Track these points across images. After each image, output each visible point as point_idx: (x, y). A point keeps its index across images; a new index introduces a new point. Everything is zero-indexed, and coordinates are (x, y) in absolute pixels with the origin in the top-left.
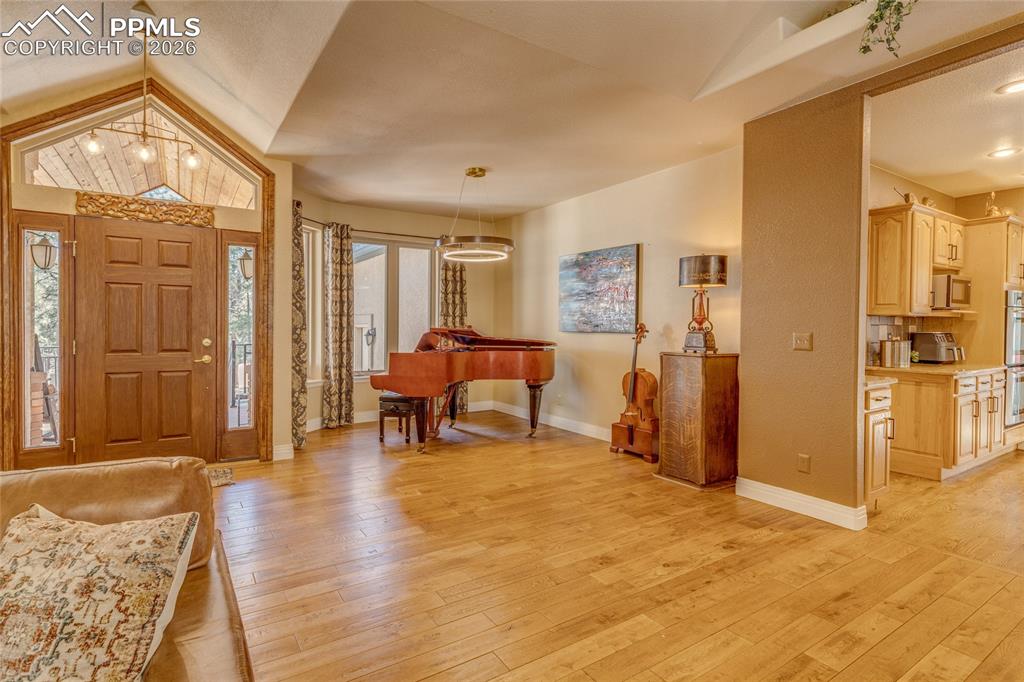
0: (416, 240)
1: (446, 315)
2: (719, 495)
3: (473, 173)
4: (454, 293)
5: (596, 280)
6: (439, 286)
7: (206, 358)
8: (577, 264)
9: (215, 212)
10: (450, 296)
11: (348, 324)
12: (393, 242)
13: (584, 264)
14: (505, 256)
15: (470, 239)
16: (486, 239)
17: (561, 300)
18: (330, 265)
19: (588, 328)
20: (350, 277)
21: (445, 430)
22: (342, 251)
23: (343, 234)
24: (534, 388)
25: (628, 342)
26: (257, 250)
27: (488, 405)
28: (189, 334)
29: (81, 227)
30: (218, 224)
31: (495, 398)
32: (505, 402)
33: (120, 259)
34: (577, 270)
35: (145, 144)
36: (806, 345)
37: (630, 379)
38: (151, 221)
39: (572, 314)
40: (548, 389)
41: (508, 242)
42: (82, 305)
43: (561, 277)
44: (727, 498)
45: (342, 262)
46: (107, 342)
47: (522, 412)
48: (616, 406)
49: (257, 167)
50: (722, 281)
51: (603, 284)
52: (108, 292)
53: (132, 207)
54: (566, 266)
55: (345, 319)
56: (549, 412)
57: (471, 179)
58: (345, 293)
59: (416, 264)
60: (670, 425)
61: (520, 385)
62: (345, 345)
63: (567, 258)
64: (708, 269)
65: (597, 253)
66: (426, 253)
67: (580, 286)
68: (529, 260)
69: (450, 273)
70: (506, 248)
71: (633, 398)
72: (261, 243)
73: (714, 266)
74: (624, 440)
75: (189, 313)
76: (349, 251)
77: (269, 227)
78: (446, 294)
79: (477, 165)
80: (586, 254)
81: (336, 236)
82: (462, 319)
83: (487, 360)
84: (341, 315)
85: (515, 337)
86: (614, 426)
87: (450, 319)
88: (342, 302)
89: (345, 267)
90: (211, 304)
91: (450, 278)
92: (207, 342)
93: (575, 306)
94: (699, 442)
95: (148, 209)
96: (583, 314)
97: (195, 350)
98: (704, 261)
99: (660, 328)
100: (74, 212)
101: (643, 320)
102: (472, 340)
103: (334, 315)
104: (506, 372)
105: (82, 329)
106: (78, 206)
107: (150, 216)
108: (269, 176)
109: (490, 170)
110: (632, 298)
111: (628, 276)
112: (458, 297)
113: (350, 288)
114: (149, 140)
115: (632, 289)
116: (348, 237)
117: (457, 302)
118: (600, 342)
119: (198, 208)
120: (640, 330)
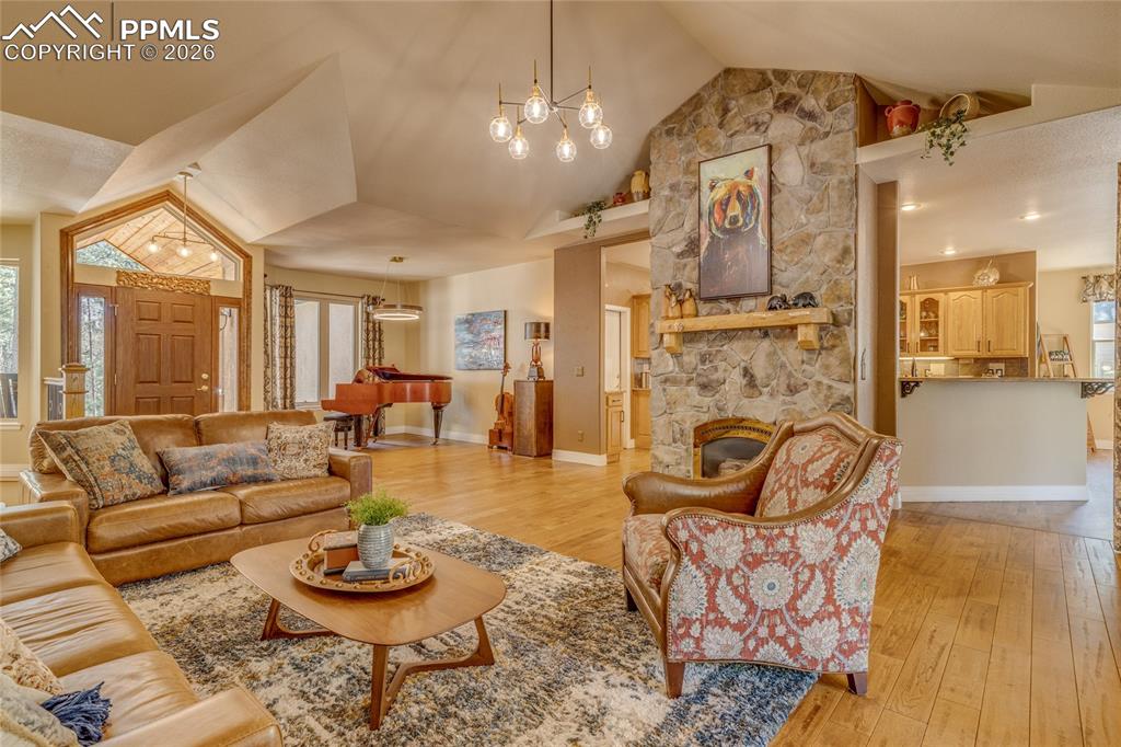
0: (342, 298)
1: (368, 358)
2: (544, 461)
3: (395, 260)
4: (374, 340)
5: (480, 333)
6: (361, 335)
7: (205, 388)
8: (467, 321)
9: (211, 284)
10: (371, 343)
11: (291, 364)
12: (325, 299)
13: (470, 322)
14: (417, 317)
15: (394, 306)
16: (405, 307)
17: (456, 347)
18: (278, 318)
19: (475, 367)
20: (292, 327)
21: (371, 444)
22: (286, 307)
23: (287, 294)
24: (437, 408)
25: (499, 374)
26: (240, 311)
27: (401, 429)
28: (193, 371)
29: (120, 295)
30: (213, 293)
31: (406, 424)
32: (413, 425)
33: (146, 317)
34: (467, 325)
35: (185, 245)
36: (580, 373)
37: (500, 399)
38: (167, 291)
39: (464, 357)
40: (446, 410)
41: (420, 309)
42: (120, 350)
43: (456, 330)
44: (548, 461)
45: (286, 316)
46: (137, 376)
47: (428, 432)
48: (491, 418)
49: (240, 251)
50: (547, 337)
51: (484, 336)
52: (138, 340)
53: (155, 281)
54: (460, 322)
55: (288, 360)
56: (449, 429)
57: (394, 263)
58: (288, 340)
59: (343, 317)
60: (519, 424)
61: (427, 406)
62: (288, 381)
63: (461, 317)
64: (540, 330)
65: (480, 314)
66: (351, 307)
67: (469, 337)
68: (433, 316)
69: (371, 325)
70: (417, 312)
71: (501, 412)
72: (242, 305)
73: (543, 328)
74: (496, 439)
75: (193, 355)
76: (292, 307)
77: (248, 292)
78: (368, 341)
79: (397, 256)
80: (473, 315)
81: (281, 295)
82: (380, 361)
83: (404, 390)
84: (286, 357)
85: (423, 373)
86: (491, 431)
87: (371, 361)
88: (286, 347)
89: (288, 320)
90: (208, 347)
91: (371, 328)
92: (205, 376)
93: (465, 351)
94: (533, 432)
95: (164, 282)
96: (471, 357)
97: (197, 382)
98: (538, 325)
99: (518, 365)
100: (116, 285)
101: (508, 361)
102: (393, 375)
103: (281, 357)
104: (417, 397)
105: (120, 367)
106: (118, 280)
107: (167, 287)
108: (247, 257)
109: (407, 258)
110: (502, 346)
111: (498, 332)
112: (377, 343)
113: (292, 336)
114: (187, 243)
115: (502, 340)
116: (291, 296)
117: (376, 347)
118: (483, 376)
119: (200, 281)
120: (507, 367)
